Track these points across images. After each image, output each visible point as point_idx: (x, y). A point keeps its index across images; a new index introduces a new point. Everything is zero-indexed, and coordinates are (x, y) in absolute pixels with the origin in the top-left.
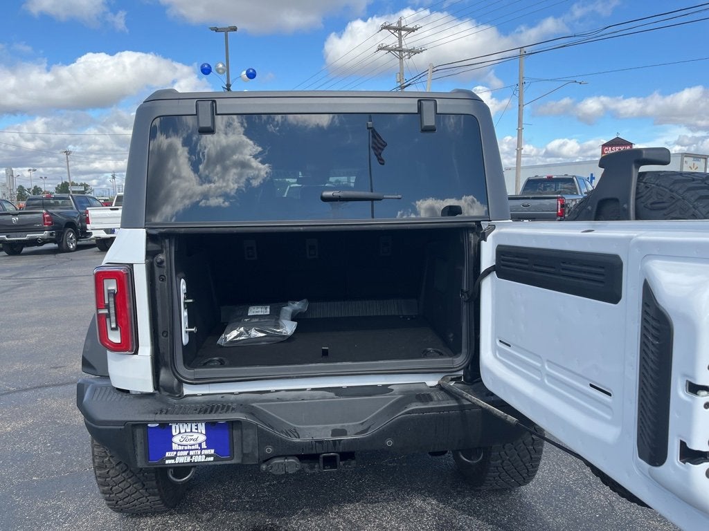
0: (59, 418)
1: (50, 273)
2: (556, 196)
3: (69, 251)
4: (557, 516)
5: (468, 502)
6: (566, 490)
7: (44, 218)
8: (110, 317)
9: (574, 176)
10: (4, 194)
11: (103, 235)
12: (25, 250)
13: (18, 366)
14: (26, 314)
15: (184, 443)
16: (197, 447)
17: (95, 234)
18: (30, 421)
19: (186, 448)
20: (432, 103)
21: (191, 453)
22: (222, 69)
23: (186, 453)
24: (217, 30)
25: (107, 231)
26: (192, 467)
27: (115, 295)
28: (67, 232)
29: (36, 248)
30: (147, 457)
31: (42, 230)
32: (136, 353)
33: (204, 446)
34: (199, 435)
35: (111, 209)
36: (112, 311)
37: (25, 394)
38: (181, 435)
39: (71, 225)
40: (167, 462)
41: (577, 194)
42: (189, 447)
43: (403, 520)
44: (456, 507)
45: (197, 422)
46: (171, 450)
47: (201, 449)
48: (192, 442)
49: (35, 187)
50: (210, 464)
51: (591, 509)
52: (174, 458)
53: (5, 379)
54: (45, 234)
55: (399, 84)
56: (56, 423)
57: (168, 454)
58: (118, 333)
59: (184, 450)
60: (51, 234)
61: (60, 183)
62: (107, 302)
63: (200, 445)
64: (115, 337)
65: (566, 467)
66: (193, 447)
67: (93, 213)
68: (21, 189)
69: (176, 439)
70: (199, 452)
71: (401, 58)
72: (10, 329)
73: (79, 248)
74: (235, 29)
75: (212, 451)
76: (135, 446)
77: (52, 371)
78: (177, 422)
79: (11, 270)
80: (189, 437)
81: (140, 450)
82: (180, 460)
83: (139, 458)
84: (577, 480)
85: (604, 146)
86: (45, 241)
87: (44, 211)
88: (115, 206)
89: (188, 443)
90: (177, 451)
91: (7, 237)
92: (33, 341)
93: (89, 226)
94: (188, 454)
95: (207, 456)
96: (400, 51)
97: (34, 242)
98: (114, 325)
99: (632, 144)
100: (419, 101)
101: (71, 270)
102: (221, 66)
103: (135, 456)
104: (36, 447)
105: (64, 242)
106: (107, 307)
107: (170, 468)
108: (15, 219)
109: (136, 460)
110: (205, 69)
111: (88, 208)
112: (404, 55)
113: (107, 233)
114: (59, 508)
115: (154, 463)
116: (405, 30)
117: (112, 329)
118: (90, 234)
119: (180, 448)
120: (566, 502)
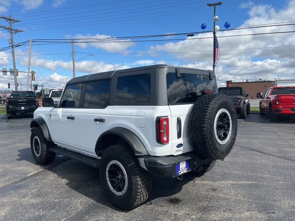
8: (164, 133)
27: (166, 126)
32: (169, 143)
33: (185, 168)
38: (181, 166)
46: (180, 170)
52: (180, 173)
66: (183, 169)
71: (11, 33)
78: (181, 162)
80: (183, 166)
94: (183, 171)
95: (186, 170)
96: (11, 30)
100: (209, 73)
106: (164, 129)
107: (180, 176)
115: (177, 175)
116: (13, 21)
117: (165, 136)
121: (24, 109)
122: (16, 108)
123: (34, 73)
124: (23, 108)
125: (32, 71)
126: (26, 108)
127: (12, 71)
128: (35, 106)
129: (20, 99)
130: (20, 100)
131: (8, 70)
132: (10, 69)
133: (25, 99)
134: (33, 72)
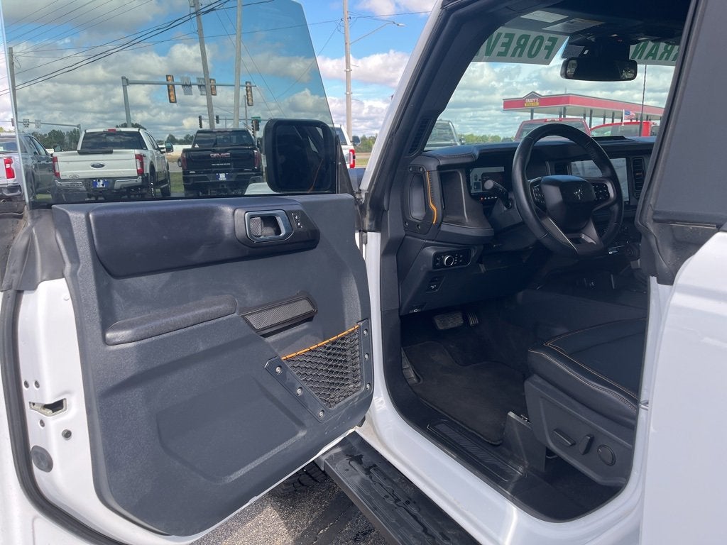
55: (193, 10)
121: (225, 179)
122: (206, 178)
123: (251, 87)
124: (222, 177)
125: (246, 83)
126: (231, 177)
127: (203, 84)
128: (254, 170)
129: (214, 151)
130: (215, 155)
131: (194, 81)
132: (198, 79)
133: (226, 151)
134: (248, 84)
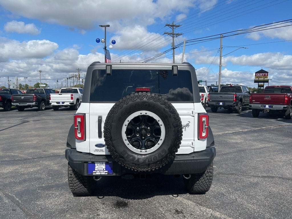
0: (49, 167)
1: (36, 118)
2: (233, 93)
3: (42, 110)
4: (217, 202)
5: (188, 196)
6: (222, 194)
7: (34, 97)
8: (78, 129)
9: (241, 85)
10: (14, 87)
11: (56, 104)
12: (25, 109)
13: (31, 151)
14: (30, 133)
15: (99, 168)
16: (102, 170)
17: (53, 104)
18: (39, 168)
19: (99, 170)
20: (176, 67)
21: (101, 172)
22: (104, 41)
23: (99, 172)
24: (102, 26)
25: (57, 103)
26: (101, 176)
27: (80, 123)
28: (42, 103)
29: (30, 109)
30: (88, 172)
31: (32, 102)
32: (85, 140)
33: (105, 170)
34: (103, 166)
35: (59, 94)
36: (79, 127)
37: (35, 160)
38: (98, 166)
39: (43, 100)
40: (93, 174)
41: (242, 93)
42: (100, 170)
43: (166, 201)
44: (184, 198)
45: (103, 162)
46: (95, 170)
47: (104, 171)
48: (101, 168)
49: (26, 85)
50: (106, 175)
51: (229, 200)
52: (95, 173)
53: (27, 155)
54: (34, 103)
55: (172, 47)
56: (48, 169)
57: (94, 172)
58: (80, 134)
59: (98, 171)
60: (36, 104)
61: (36, 83)
62: (77, 125)
63: (103, 169)
64: (79, 135)
65: (223, 188)
66: (101, 170)
67: (52, 96)
68: (20, 85)
69: (96, 167)
70: (103, 171)
71: (173, 37)
72: (25, 138)
73: (46, 109)
74: (109, 26)
75: (107, 171)
76: (84, 169)
77: (44, 152)
78: (97, 162)
79: (22, 117)
80: (100, 167)
81: (85, 170)
82: (97, 174)
83: (85, 172)
84: (226, 191)
85: (256, 73)
86: (33, 106)
87: (34, 95)
88: (60, 93)
89: (100, 168)
90: (96, 171)
91: (19, 104)
92: (35, 142)
93: (50, 101)
94: (100, 172)
95: (105, 173)
96: (173, 34)
97: (29, 106)
98: (79, 132)
99: (268, 72)
100: (172, 66)
101: (44, 117)
102: (103, 40)
103: (84, 171)
104: (42, 176)
105: (41, 107)
106: (77, 126)
107: (94, 176)
108: (23, 97)
109: (84, 173)
110: (98, 40)
111: (50, 94)
112: (174, 36)
113: (57, 104)
114: (53, 193)
115: (89, 174)
117: (79, 133)
118: (51, 104)
119: (98, 170)
120: (221, 198)
